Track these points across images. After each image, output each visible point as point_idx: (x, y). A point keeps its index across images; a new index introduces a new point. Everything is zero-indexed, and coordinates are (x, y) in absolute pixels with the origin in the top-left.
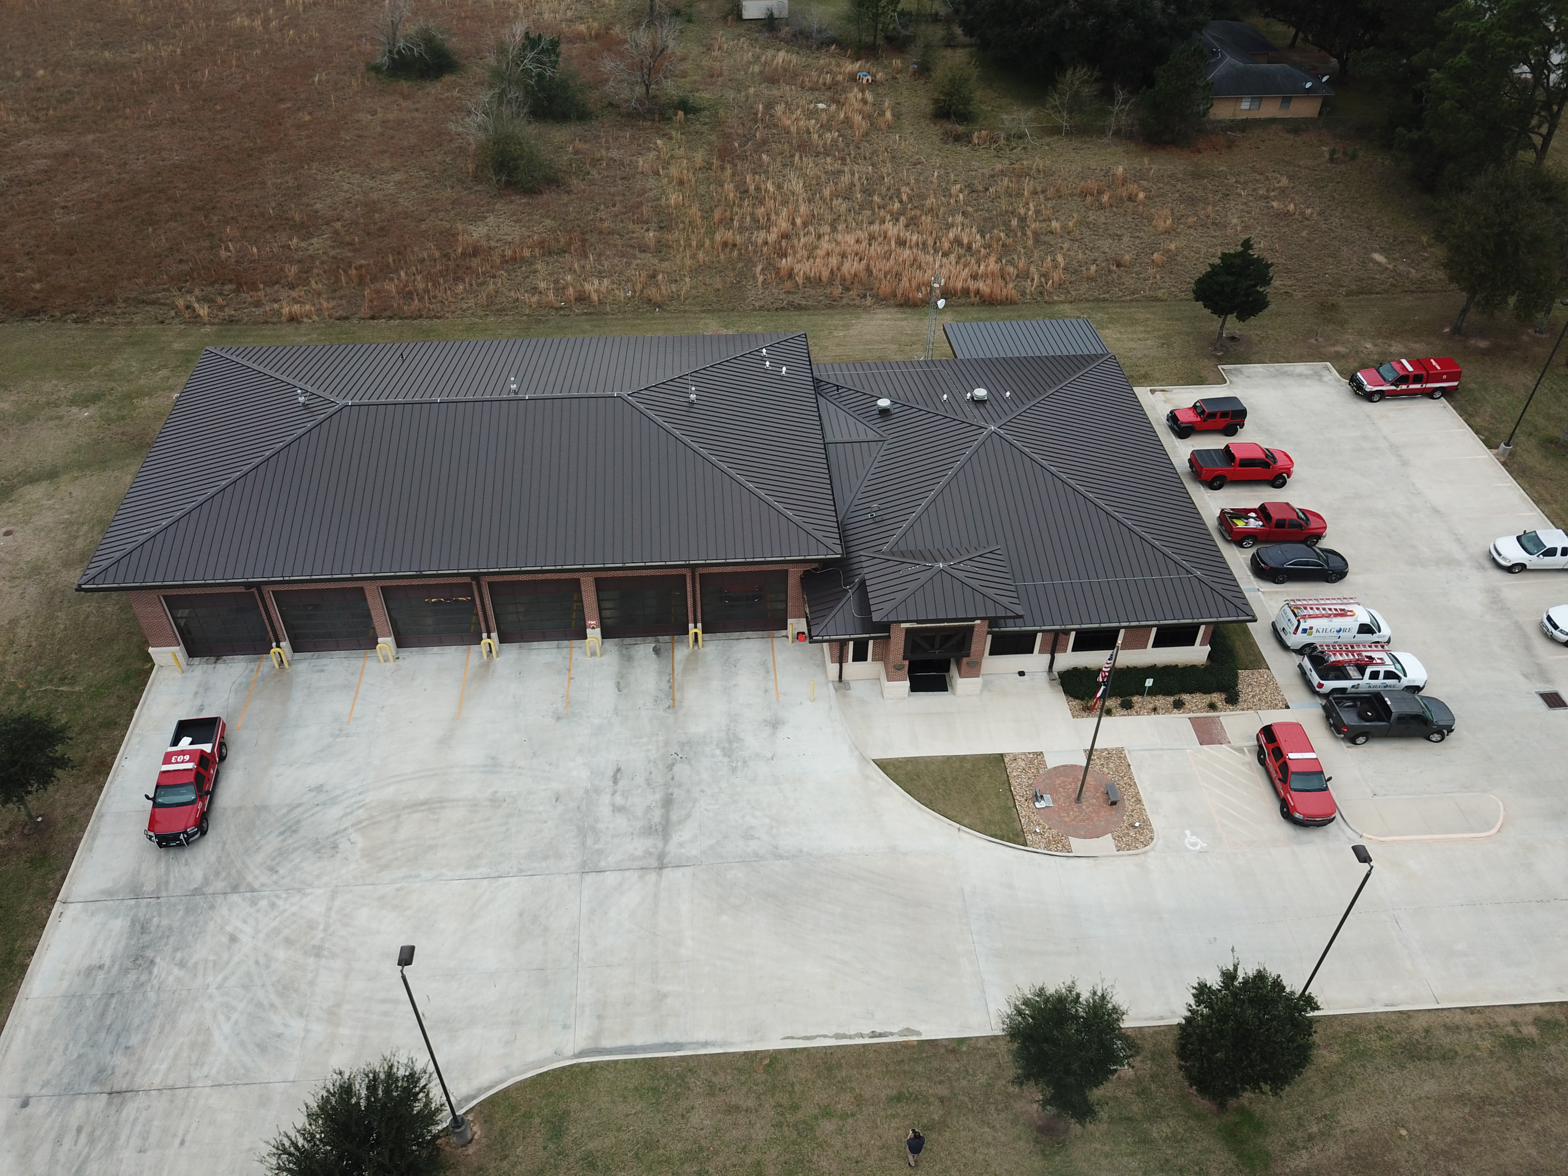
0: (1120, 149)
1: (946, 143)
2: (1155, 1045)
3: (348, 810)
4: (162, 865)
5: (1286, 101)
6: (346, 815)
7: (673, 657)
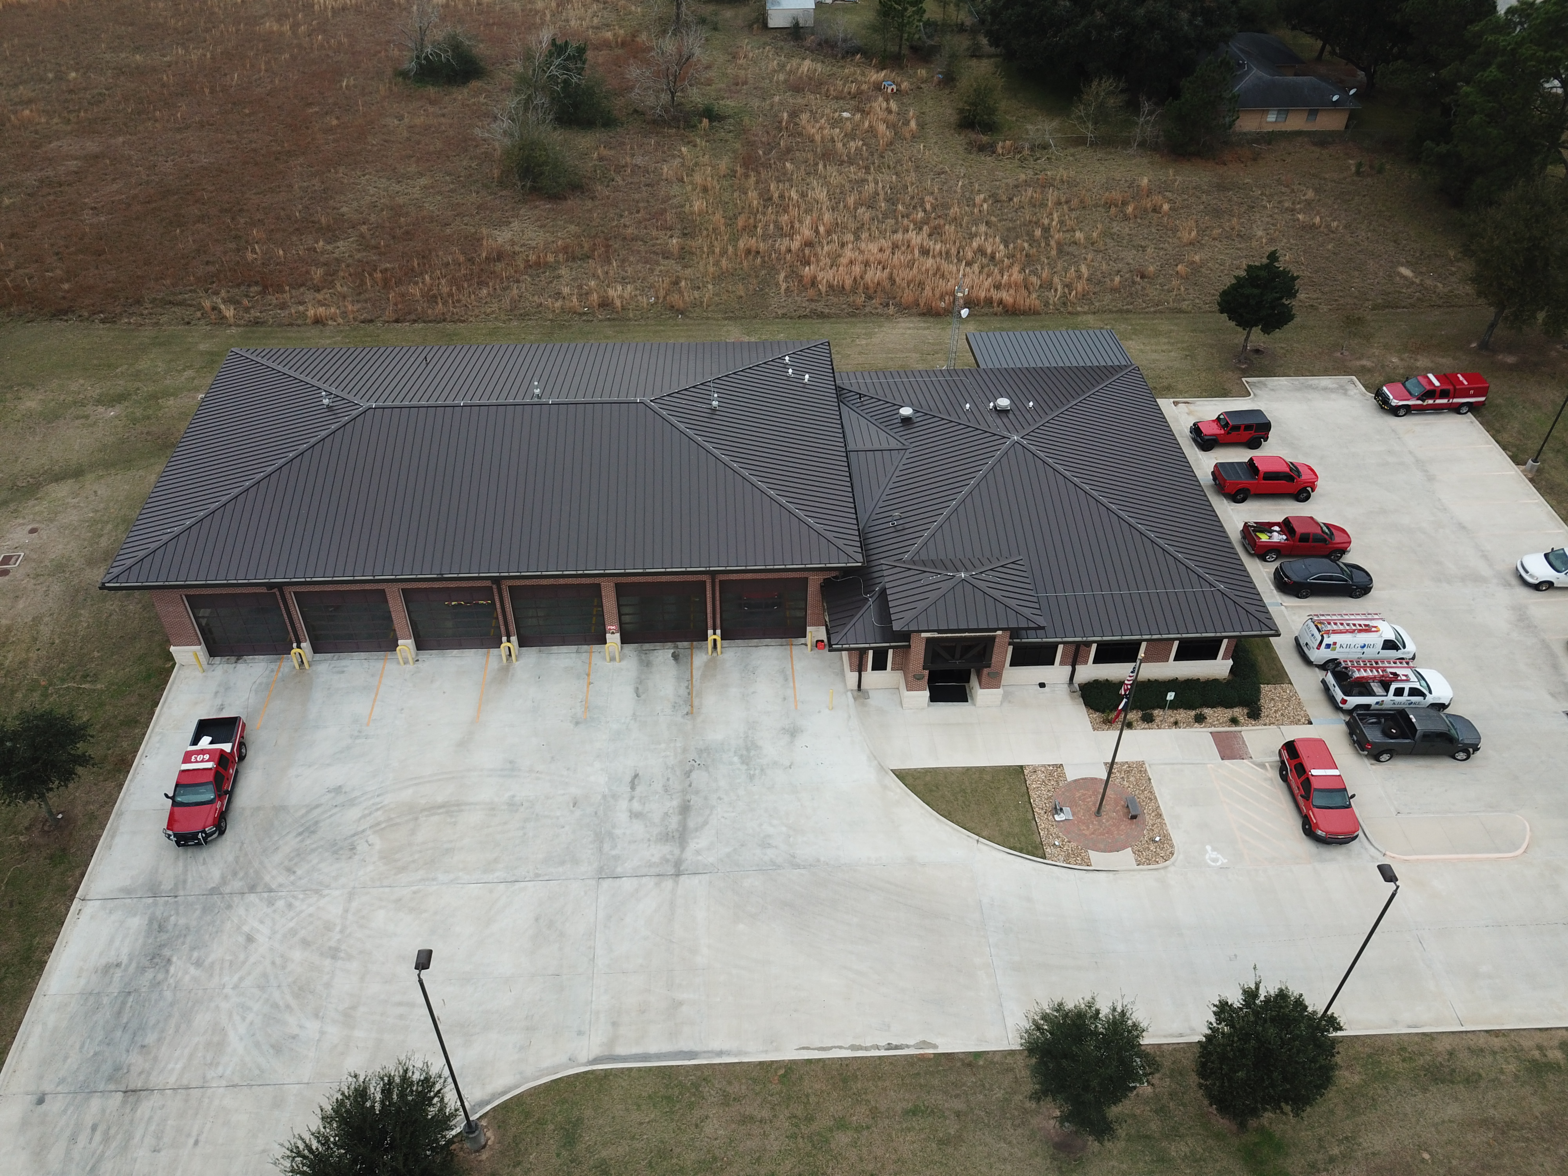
0: (1145, 161)
1: (970, 153)
2: (1174, 1063)
3: (366, 812)
4: (181, 864)
5: (1313, 113)
6: (364, 816)
7: (692, 663)
